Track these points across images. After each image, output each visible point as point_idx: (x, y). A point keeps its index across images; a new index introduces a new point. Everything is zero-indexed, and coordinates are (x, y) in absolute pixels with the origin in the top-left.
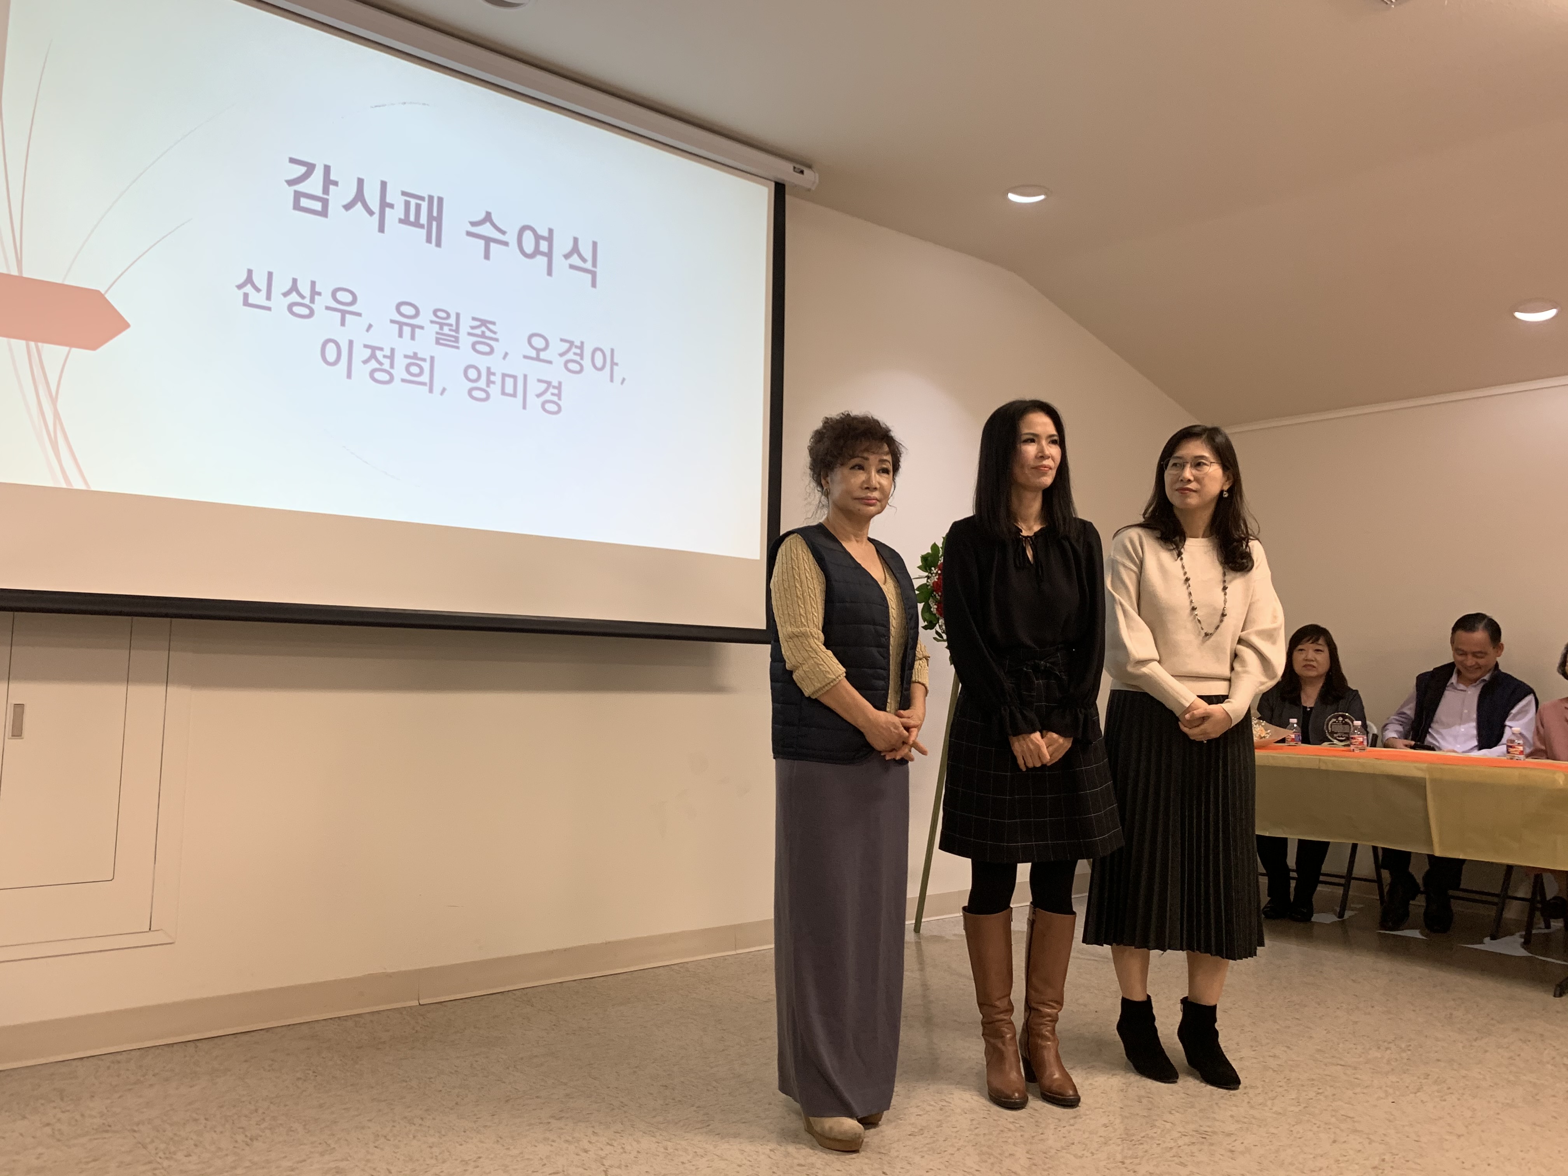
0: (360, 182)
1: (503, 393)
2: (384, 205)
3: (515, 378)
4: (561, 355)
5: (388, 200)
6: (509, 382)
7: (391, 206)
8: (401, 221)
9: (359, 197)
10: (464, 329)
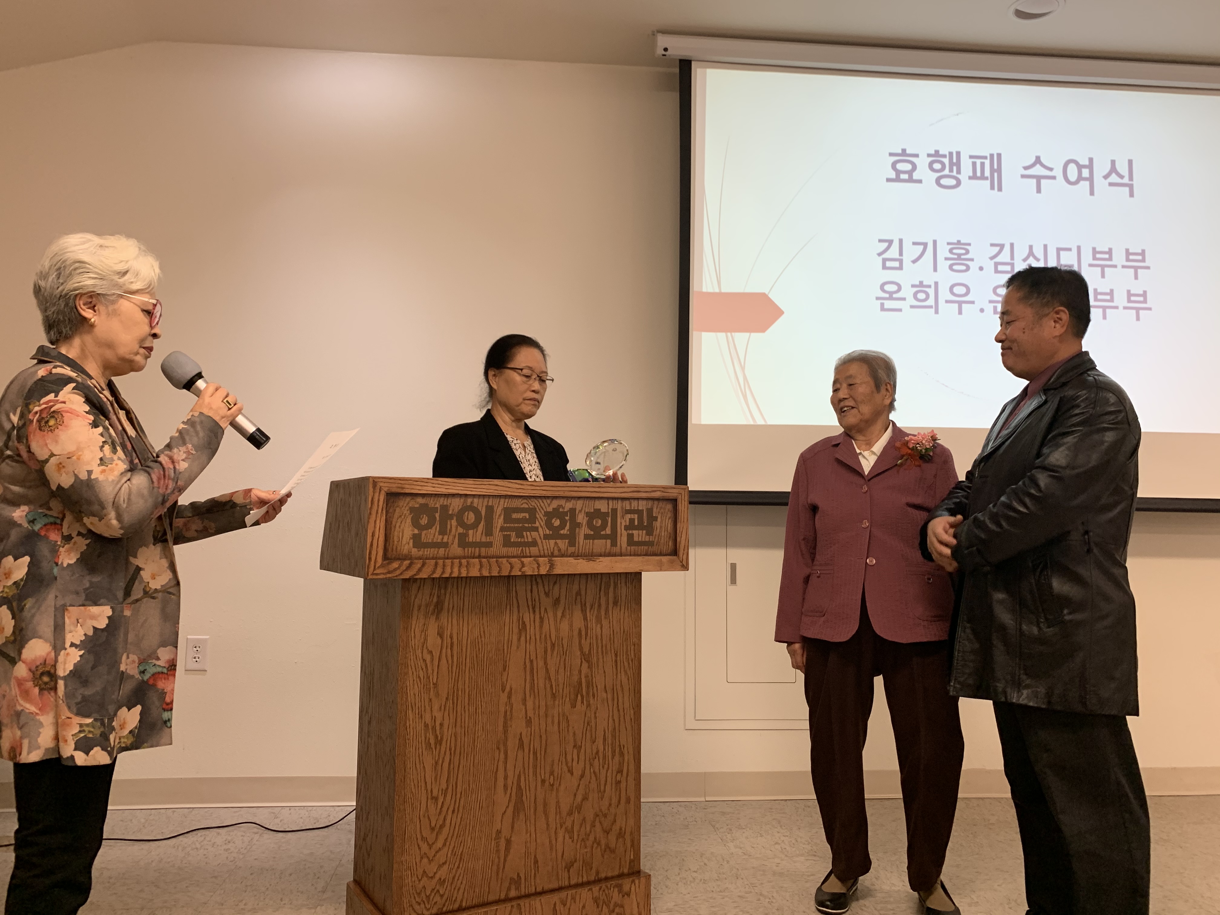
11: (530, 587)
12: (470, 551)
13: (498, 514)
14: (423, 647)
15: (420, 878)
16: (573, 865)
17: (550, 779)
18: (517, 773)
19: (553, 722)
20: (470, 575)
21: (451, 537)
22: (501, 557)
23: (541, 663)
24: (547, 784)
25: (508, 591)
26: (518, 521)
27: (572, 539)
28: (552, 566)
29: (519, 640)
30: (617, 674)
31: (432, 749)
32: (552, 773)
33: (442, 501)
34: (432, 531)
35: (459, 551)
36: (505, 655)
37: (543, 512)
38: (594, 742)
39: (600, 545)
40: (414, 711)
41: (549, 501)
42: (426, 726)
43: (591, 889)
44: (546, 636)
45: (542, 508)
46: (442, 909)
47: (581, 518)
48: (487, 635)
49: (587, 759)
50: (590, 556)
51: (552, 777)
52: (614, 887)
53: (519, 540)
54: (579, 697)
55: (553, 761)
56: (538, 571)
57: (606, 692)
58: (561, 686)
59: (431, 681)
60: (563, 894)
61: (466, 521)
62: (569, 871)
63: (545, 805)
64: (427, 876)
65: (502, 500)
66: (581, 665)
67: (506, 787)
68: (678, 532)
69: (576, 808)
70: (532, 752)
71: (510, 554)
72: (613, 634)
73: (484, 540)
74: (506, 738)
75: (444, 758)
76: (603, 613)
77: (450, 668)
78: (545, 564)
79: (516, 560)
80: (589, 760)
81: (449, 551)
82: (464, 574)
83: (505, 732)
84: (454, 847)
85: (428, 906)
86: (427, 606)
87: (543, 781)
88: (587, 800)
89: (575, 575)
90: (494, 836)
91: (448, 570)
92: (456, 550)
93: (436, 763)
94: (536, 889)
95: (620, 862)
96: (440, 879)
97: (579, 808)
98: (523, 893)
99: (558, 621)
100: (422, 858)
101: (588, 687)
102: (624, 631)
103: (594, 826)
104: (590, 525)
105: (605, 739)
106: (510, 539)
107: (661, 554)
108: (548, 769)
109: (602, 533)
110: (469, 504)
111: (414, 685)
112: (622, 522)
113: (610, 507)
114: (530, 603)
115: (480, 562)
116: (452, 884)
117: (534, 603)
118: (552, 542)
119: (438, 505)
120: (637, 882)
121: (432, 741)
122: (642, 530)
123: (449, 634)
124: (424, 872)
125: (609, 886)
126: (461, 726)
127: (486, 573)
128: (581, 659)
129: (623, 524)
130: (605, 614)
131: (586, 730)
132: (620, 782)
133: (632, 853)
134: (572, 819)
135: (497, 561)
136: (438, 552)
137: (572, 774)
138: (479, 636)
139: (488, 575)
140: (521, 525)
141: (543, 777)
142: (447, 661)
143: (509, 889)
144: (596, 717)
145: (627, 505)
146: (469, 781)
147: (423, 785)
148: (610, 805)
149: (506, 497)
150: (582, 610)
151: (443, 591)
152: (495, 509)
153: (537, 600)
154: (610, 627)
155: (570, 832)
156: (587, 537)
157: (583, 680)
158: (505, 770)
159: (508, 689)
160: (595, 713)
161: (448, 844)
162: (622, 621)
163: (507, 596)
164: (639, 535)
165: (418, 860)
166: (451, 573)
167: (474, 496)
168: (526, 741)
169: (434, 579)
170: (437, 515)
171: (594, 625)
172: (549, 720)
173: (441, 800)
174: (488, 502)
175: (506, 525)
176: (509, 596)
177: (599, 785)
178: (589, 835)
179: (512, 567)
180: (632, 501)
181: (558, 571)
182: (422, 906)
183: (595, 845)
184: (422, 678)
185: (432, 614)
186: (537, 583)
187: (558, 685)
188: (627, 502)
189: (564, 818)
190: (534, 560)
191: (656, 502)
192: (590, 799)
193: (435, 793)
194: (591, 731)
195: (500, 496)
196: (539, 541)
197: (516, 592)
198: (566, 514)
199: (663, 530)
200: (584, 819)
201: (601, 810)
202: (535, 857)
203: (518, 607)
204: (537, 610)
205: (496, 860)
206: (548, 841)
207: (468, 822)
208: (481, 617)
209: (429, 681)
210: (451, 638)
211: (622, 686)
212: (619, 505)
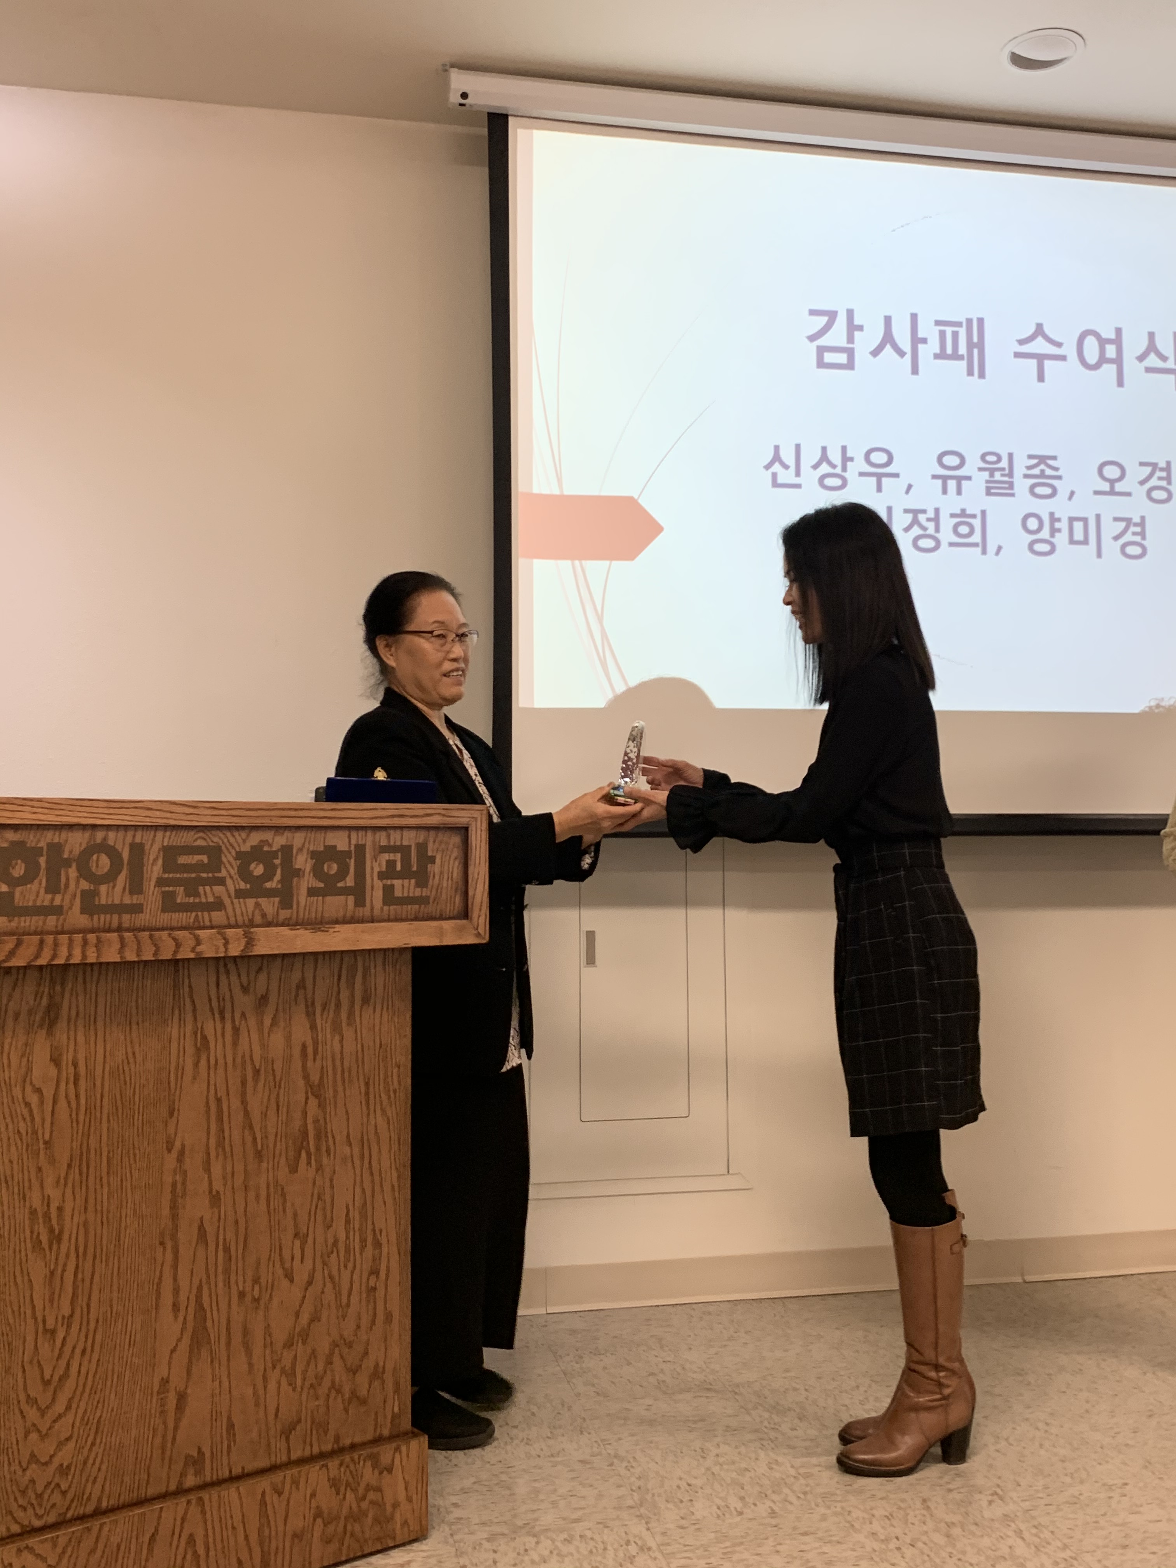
0: (888, 320)
1: (1072, 541)
2: (917, 341)
3: (1085, 520)
4: (1142, 483)
5: (921, 335)
6: (1078, 526)
7: (924, 341)
8: (937, 357)
9: (888, 338)
10: (1019, 470)
11: (214, 979)
12: (102, 919)
13: (152, 858)
14: (24, 1081)
15: (24, 1465)
16: (294, 1429)
17: (253, 1290)
18: (196, 1282)
19: (257, 1197)
20: (103, 960)
21: (68, 897)
22: (158, 930)
23: (236, 1103)
24: (248, 1298)
25: (176, 986)
26: (187, 868)
27: (286, 897)
28: (250, 943)
29: (196, 1064)
30: (368, 1114)
31: (44, 1249)
32: (256, 1281)
33: (50, 836)
34: (34, 886)
35: (83, 921)
36: (173, 1091)
37: (234, 853)
38: (329, 1227)
39: (335, 905)
40: (11, 1188)
41: (244, 834)
42: (33, 1212)
43: (326, 1466)
44: (243, 1057)
45: (231, 845)
46: (65, 1513)
47: (302, 862)
48: (139, 1058)
49: (318, 1254)
50: (318, 924)
51: (257, 1288)
52: (365, 1461)
53: (191, 900)
54: (303, 1154)
55: (258, 1263)
56: (225, 952)
57: (350, 1145)
58: (271, 1138)
59: (40, 1137)
60: (277, 1477)
61: (94, 869)
62: (288, 1439)
63: (246, 1332)
64: (38, 1462)
65: (160, 834)
66: (306, 1103)
67: (176, 1307)
68: (470, 881)
69: (299, 1334)
70: (221, 1247)
71: (174, 924)
72: (363, 1051)
73: (127, 900)
74: (176, 1227)
75: (65, 1265)
76: (344, 1015)
77: (74, 1116)
78: (239, 939)
79: (185, 933)
80: (322, 1257)
81: (65, 920)
82: (92, 958)
83: (174, 1217)
84: (85, 1412)
85: (40, 1512)
86: (30, 1012)
87: (242, 1295)
88: (319, 1321)
89: (295, 954)
90: (156, 1388)
91: (63, 952)
92: (77, 918)
93: (52, 1273)
94: (230, 1472)
95: (376, 1417)
96: (62, 1465)
97: (305, 1336)
98: (208, 1479)
99: (266, 1031)
100: (27, 1434)
101: (318, 1137)
102: (381, 1044)
103: (331, 1363)
104: (317, 872)
105: (348, 1222)
106: (175, 900)
107: (441, 918)
108: (250, 1273)
109: (340, 885)
110: (99, 841)
111: (9, 1145)
112: (374, 866)
113: (353, 842)
114: (215, 1004)
115: (122, 939)
116: (82, 1470)
117: (222, 1004)
118: (250, 902)
119: (42, 844)
120: (404, 1448)
121: (44, 1238)
122: (410, 879)
123: (70, 1058)
124: (33, 1455)
125: (356, 1457)
126: (96, 1210)
127: (131, 956)
128: (307, 1093)
129: (377, 869)
130: (348, 1018)
131: (316, 1207)
132: (374, 1289)
133: (397, 1403)
134: (293, 1353)
135: (151, 937)
136: (44, 923)
137: (292, 1281)
138: (126, 1061)
139: (136, 959)
140: (193, 875)
141: (241, 1288)
142: (69, 1103)
143: (183, 1475)
144: (332, 1187)
145: (382, 839)
146: (111, 1301)
147: (29, 1312)
148: (358, 1327)
149: (166, 827)
150: (308, 1014)
151: (58, 988)
152: (147, 847)
153: (228, 997)
154: (356, 1039)
155: (290, 1374)
156: (312, 892)
157: (310, 1127)
158: (175, 1280)
159: (178, 1144)
160: (331, 1180)
161: (74, 1406)
162: (377, 1028)
163: (174, 995)
164: (403, 886)
165: (21, 1436)
166: (70, 956)
167: (108, 827)
168: (210, 1229)
169: (41, 968)
170: (42, 861)
171: (329, 1036)
172: (252, 1195)
173: (61, 1334)
174: (134, 836)
175: (166, 876)
176: (177, 992)
177: (338, 1295)
178: (322, 1378)
179: (178, 945)
180: (392, 832)
181: (261, 949)
182: (30, 1511)
183: (333, 1393)
184: (24, 1134)
185: (41, 1026)
186: (228, 973)
187: (266, 1137)
188: (383, 834)
189: (279, 1352)
190: (219, 933)
191: (432, 833)
192: (324, 1318)
193: (50, 1324)
194: (324, 1209)
195: (156, 828)
196: (227, 901)
197: (190, 986)
198: (274, 854)
199: (446, 877)
200: (314, 1351)
201: (341, 1336)
202: (229, 1418)
203: (194, 1010)
204: (228, 1016)
205: (161, 1427)
206: (250, 1391)
207: (110, 1367)
208: (128, 1028)
209: (38, 1139)
210: (75, 1065)
211: (376, 1133)
212: (368, 839)
